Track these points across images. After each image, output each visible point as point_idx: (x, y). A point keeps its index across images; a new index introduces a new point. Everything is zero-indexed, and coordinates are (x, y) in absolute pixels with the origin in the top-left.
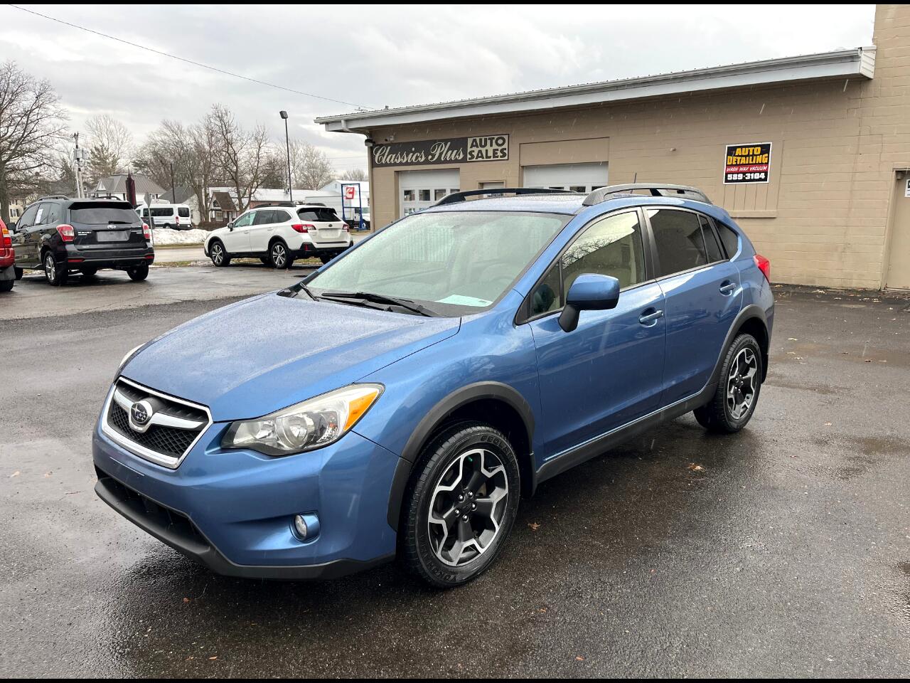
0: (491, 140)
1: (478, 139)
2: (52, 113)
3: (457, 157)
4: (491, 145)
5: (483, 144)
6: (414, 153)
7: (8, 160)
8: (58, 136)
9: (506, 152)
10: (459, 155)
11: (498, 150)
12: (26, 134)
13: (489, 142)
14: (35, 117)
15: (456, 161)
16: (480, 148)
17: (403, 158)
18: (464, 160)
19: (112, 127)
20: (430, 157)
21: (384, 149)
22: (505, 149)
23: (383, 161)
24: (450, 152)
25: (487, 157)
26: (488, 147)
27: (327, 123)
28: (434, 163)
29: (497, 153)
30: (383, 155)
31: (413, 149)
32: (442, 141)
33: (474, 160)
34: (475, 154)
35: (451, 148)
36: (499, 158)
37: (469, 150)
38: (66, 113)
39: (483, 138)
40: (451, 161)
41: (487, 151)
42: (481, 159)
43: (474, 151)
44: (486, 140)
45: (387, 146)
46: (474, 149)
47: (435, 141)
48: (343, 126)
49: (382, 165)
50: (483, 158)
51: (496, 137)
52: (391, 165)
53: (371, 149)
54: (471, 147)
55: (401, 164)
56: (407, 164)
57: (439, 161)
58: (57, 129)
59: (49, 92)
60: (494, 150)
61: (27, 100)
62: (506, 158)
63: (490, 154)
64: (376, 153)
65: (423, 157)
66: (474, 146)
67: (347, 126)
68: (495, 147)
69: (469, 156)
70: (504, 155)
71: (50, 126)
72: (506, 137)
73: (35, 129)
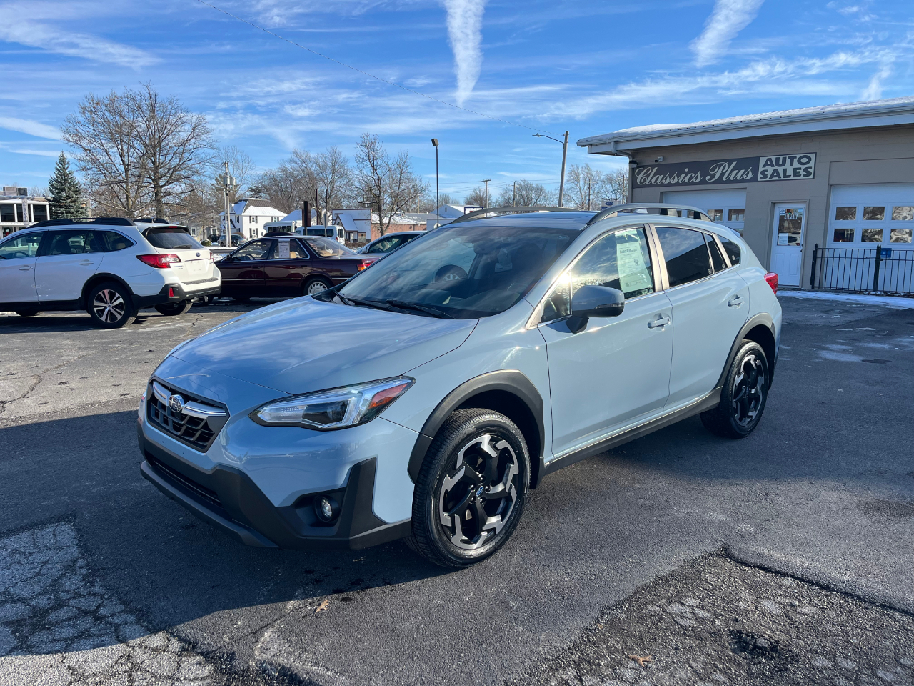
0: (792, 159)
1: (774, 159)
2: (205, 143)
3: (745, 176)
4: (792, 164)
5: (781, 163)
6: (687, 173)
7: (164, 185)
8: (208, 164)
9: (812, 171)
10: (747, 175)
11: (800, 169)
12: (181, 162)
13: (788, 161)
14: (191, 147)
15: (743, 181)
16: (776, 168)
17: (673, 179)
18: (754, 179)
19: (239, 157)
20: (708, 177)
21: (649, 170)
22: (811, 168)
23: (647, 182)
24: (736, 172)
25: (785, 175)
26: (787, 165)
27: (591, 146)
28: (713, 183)
29: (799, 172)
30: (648, 176)
31: (687, 170)
32: (725, 161)
33: (767, 179)
34: (769, 174)
35: (737, 168)
36: (802, 177)
37: (761, 169)
38: (217, 144)
39: (781, 158)
40: (735, 181)
41: (785, 170)
42: (777, 178)
43: (767, 171)
44: (784, 160)
45: (653, 167)
46: (767, 168)
47: (716, 161)
48: (611, 148)
49: (645, 186)
50: (779, 176)
51: (798, 156)
52: (656, 185)
53: (632, 170)
54: (764, 166)
55: (669, 184)
56: (677, 184)
57: (720, 181)
58: (208, 158)
59: (205, 125)
60: (795, 169)
61: (184, 132)
62: (811, 177)
63: (790, 172)
64: (638, 174)
65: (699, 176)
66: (769, 165)
67: (615, 148)
68: (796, 165)
69: (760, 176)
70: (809, 174)
71: (203, 156)
72: (813, 156)
73: (190, 158)
